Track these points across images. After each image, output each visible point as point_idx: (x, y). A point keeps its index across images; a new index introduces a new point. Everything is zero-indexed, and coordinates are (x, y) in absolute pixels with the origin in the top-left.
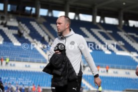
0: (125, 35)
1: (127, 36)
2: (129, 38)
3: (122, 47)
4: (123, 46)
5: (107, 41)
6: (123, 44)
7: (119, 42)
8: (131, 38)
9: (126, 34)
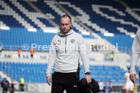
0: (55, 5)
1: (58, 7)
2: (61, 9)
3: (51, 22)
4: (53, 20)
5: (30, 13)
6: (53, 17)
7: (48, 14)
8: (63, 9)
9: (56, 3)
